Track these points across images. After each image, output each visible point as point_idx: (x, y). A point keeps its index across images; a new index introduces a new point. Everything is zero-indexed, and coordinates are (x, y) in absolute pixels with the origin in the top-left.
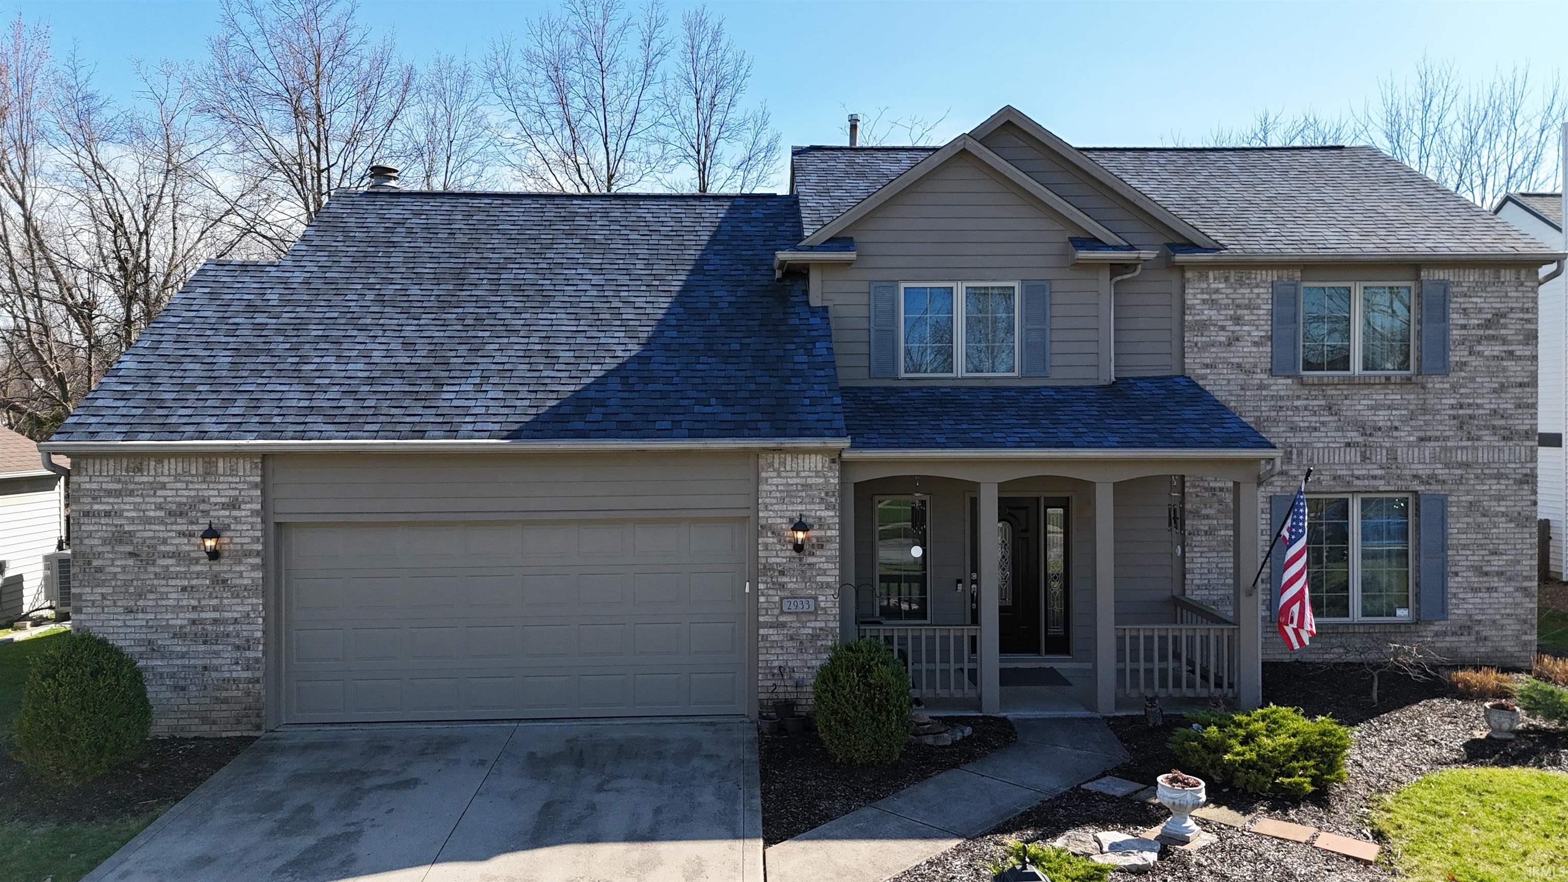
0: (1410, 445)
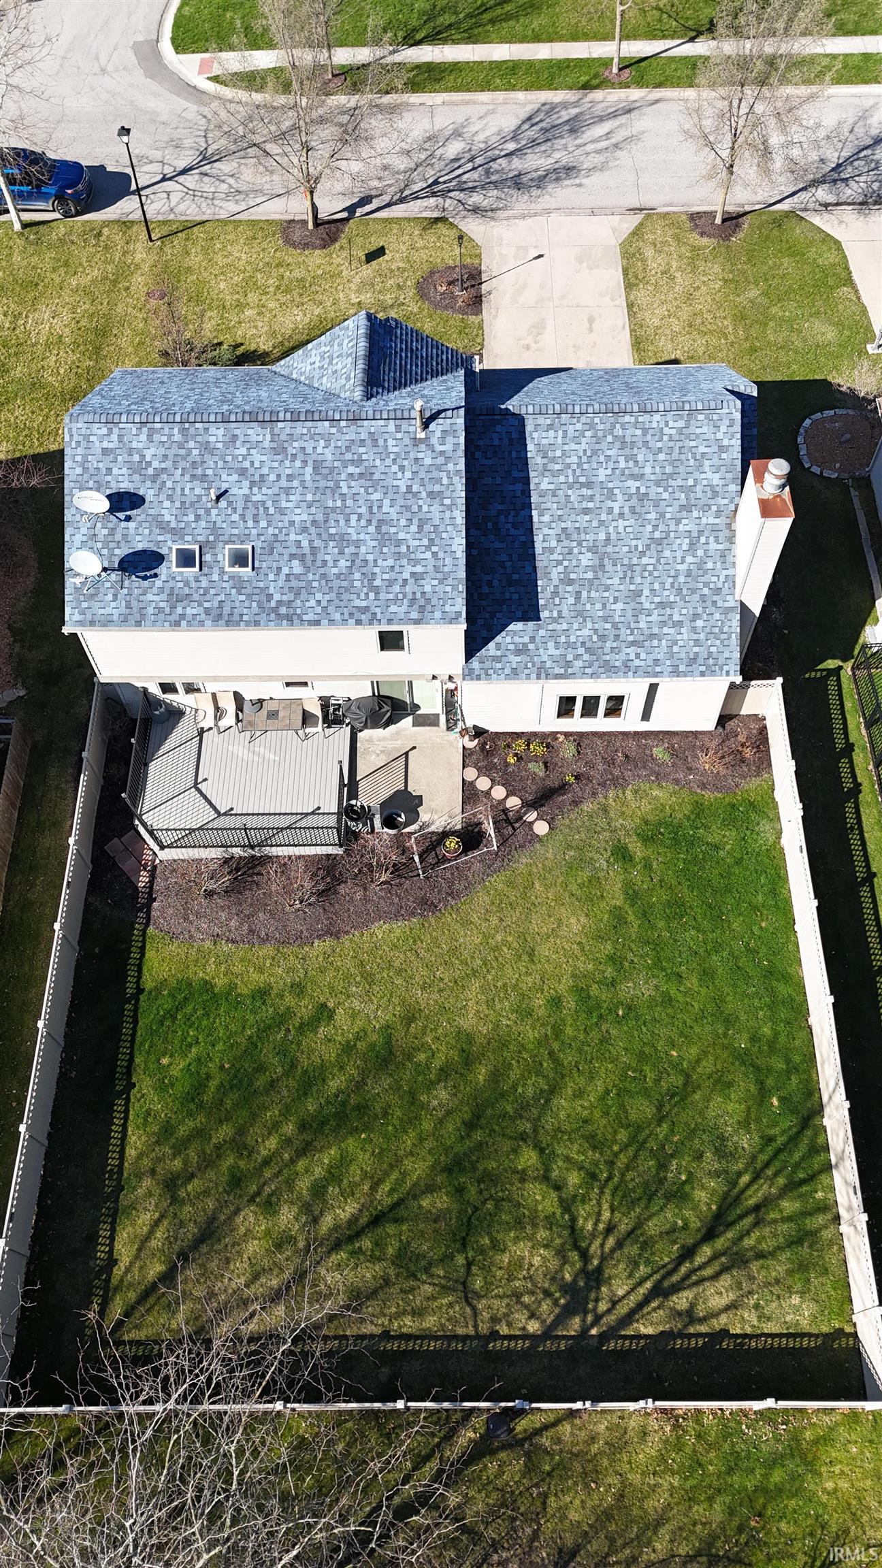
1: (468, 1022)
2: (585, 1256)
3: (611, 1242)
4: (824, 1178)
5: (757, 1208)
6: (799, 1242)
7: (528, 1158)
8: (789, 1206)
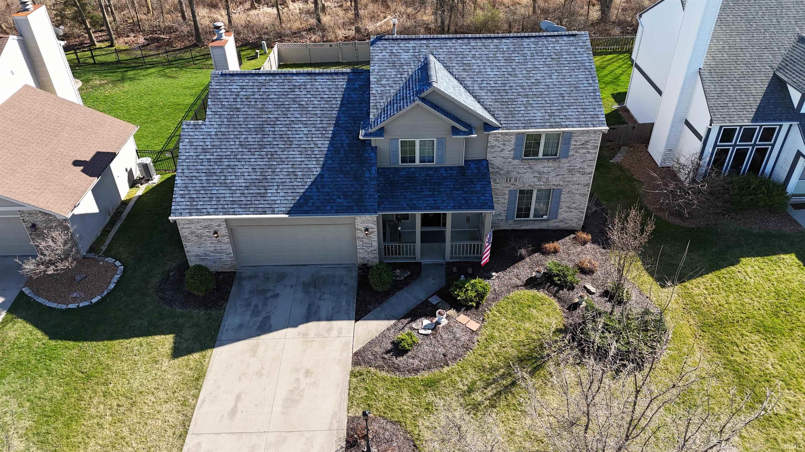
0: (553, 177)
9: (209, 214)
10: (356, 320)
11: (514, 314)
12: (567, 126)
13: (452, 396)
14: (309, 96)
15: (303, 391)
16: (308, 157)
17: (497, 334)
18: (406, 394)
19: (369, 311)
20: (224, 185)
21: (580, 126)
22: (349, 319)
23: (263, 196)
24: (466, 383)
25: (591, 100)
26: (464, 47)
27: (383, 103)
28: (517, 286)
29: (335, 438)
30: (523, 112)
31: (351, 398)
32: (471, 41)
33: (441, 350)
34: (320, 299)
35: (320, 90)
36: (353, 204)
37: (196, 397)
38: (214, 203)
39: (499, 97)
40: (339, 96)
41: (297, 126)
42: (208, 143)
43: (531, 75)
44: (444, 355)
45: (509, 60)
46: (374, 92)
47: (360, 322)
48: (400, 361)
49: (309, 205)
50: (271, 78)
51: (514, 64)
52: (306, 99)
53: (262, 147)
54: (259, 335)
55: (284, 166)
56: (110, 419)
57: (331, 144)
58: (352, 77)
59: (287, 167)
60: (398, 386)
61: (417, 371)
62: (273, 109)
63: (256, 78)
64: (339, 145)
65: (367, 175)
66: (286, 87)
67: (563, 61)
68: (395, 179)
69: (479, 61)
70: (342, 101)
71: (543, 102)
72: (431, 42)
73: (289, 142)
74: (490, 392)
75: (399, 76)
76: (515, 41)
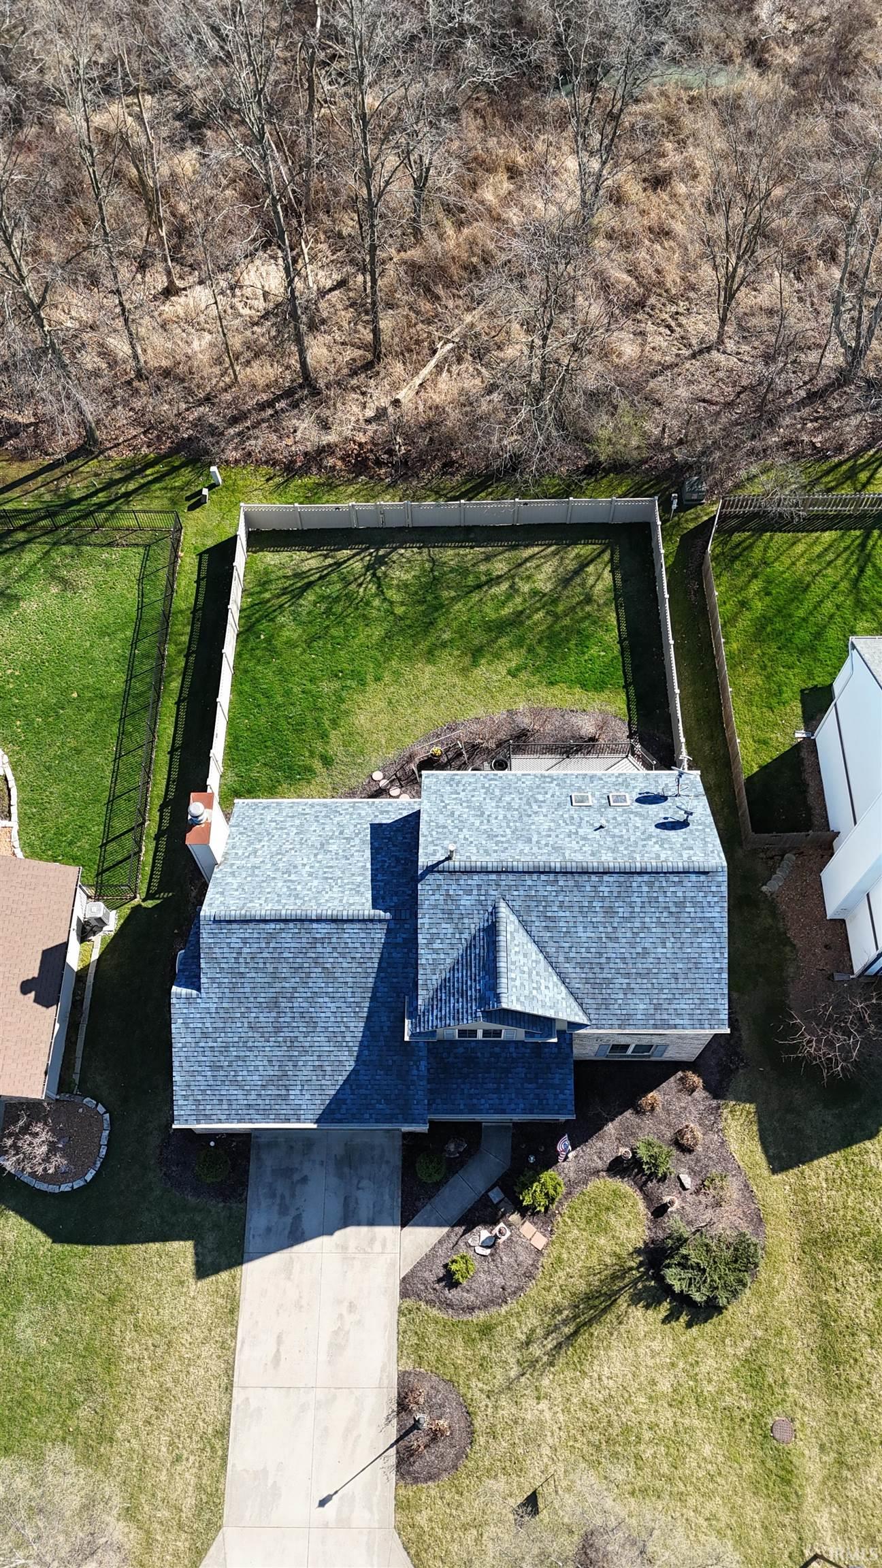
1: (429, 669)
2: (374, 575)
3: (360, 581)
4: (245, 606)
5: (283, 594)
6: (265, 583)
7: (400, 610)
8: (267, 595)
9: (220, 1121)
10: (403, 1225)
11: (589, 1221)
12: (675, 1027)
13: (509, 1348)
14: (335, 955)
15: (348, 1332)
16: (339, 1045)
17: (565, 1256)
18: (459, 1343)
19: (418, 1212)
20: (234, 1082)
21: (693, 1027)
22: (394, 1225)
23: (285, 1098)
24: (525, 1330)
25: (713, 986)
26: (549, 888)
27: (436, 980)
28: (596, 1173)
29: (386, 1399)
30: (620, 1001)
31: (401, 1345)
32: (560, 877)
33: (499, 1281)
34: (358, 1189)
35: (350, 945)
36: (397, 1111)
37: (234, 1336)
38: (225, 1107)
39: (591, 975)
40: (376, 955)
41: (321, 1000)
42: (208, 1025)
43: (638, 940)
44: (503, 1288)
45: (610, 912)
46: (423, 961)
47: (407, 1229)
48: (453, 1295)
49: (343, 1111)
50: (282, 925)
51: (616, 919)
52: (331, 960)
53: (278, 1030)
54: (292, 1246)
55: (308, 1058)
56: (149, 1362)
57: (367, 1027)
58: (392, 926)
59: (311, 1059)
60: (449, 1329)
61: (471, 1309)
62: (288, 975)
63: (262, 926)
64: (377, 1029)
65: (415, 1072)
66: (304, 940)
67: (684, 917)
68: (450, 1060)
69: (568, 914)
70: (379, 963)
71: (649, 986)
72: (503, 877)
73: (312, 1024)
74: (550, 1344)
75: (457, 936)
76: (622, 879)
